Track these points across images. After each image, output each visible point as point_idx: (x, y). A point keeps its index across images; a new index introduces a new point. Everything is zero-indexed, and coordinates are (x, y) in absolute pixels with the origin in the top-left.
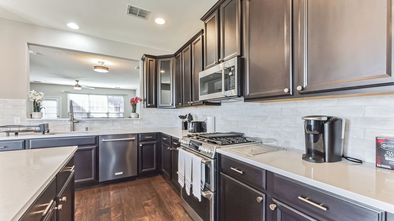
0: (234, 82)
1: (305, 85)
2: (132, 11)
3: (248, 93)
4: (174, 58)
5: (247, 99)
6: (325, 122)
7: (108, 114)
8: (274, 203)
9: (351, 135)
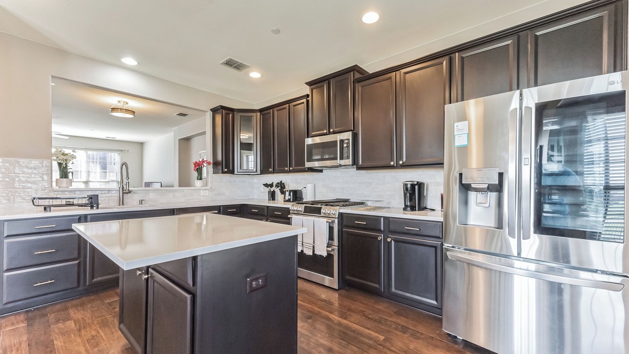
0: (349, 153)
1: (404, 160)
2: (230, 63)
3: (360, 163)
4: (259, 114)
5: (359, 168)
6: (416, 185)
7: (86, 183)
8: (389, 237)
9: (429, 193)
